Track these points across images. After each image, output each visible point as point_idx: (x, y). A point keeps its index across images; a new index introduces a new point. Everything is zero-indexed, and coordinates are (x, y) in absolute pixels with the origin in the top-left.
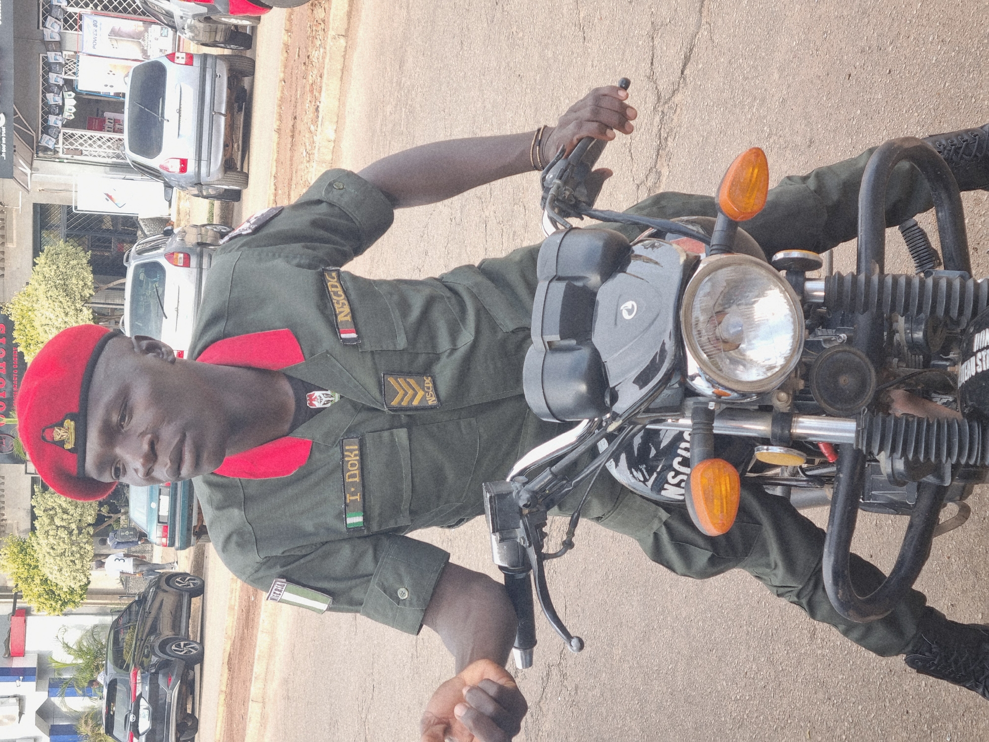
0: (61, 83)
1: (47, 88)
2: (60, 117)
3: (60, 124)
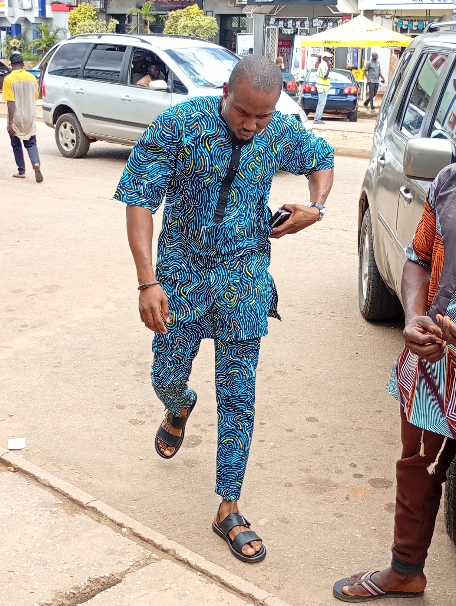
0: (297, 27)
1: (295, 20)
2: (283, 27)
3: (280, 26)
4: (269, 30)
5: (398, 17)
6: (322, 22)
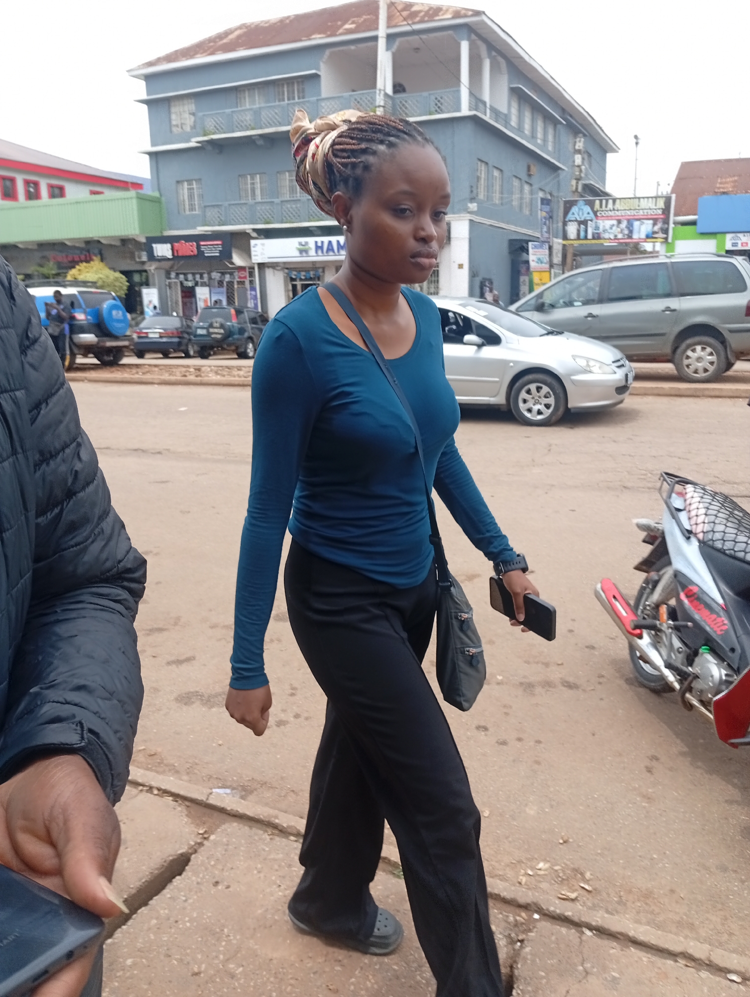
2: (183, 280)
4: (170, 283)
5: (287, 269)
6: (219, 274)
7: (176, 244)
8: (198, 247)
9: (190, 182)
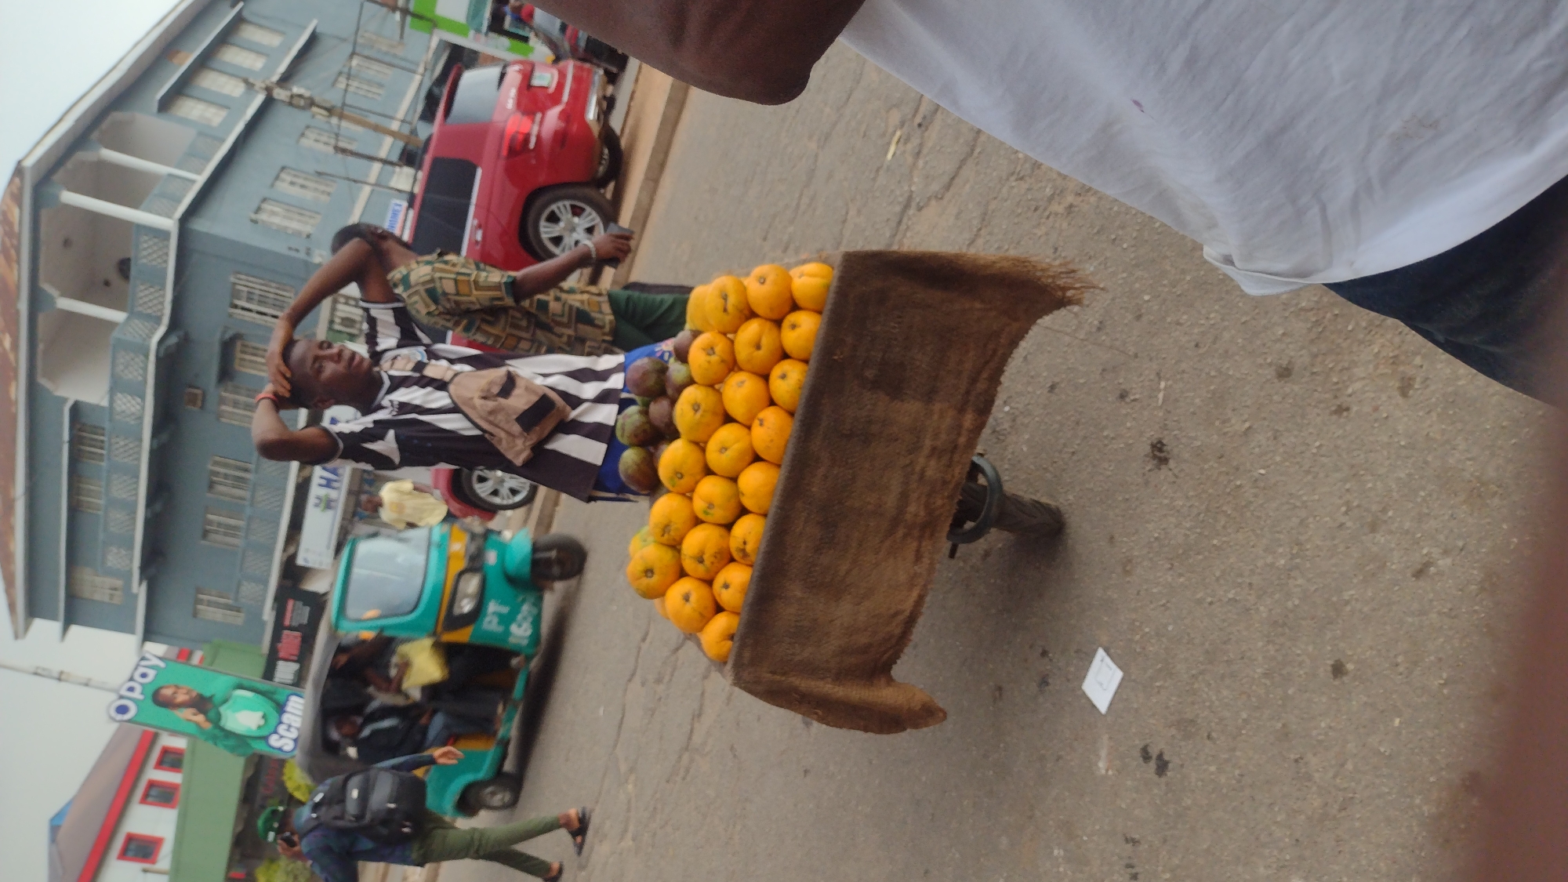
7: (281, 654)
8: (291, 628)
9: (198, 601)
